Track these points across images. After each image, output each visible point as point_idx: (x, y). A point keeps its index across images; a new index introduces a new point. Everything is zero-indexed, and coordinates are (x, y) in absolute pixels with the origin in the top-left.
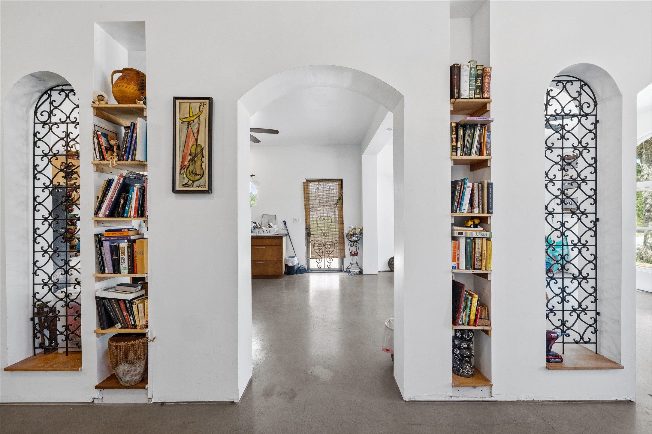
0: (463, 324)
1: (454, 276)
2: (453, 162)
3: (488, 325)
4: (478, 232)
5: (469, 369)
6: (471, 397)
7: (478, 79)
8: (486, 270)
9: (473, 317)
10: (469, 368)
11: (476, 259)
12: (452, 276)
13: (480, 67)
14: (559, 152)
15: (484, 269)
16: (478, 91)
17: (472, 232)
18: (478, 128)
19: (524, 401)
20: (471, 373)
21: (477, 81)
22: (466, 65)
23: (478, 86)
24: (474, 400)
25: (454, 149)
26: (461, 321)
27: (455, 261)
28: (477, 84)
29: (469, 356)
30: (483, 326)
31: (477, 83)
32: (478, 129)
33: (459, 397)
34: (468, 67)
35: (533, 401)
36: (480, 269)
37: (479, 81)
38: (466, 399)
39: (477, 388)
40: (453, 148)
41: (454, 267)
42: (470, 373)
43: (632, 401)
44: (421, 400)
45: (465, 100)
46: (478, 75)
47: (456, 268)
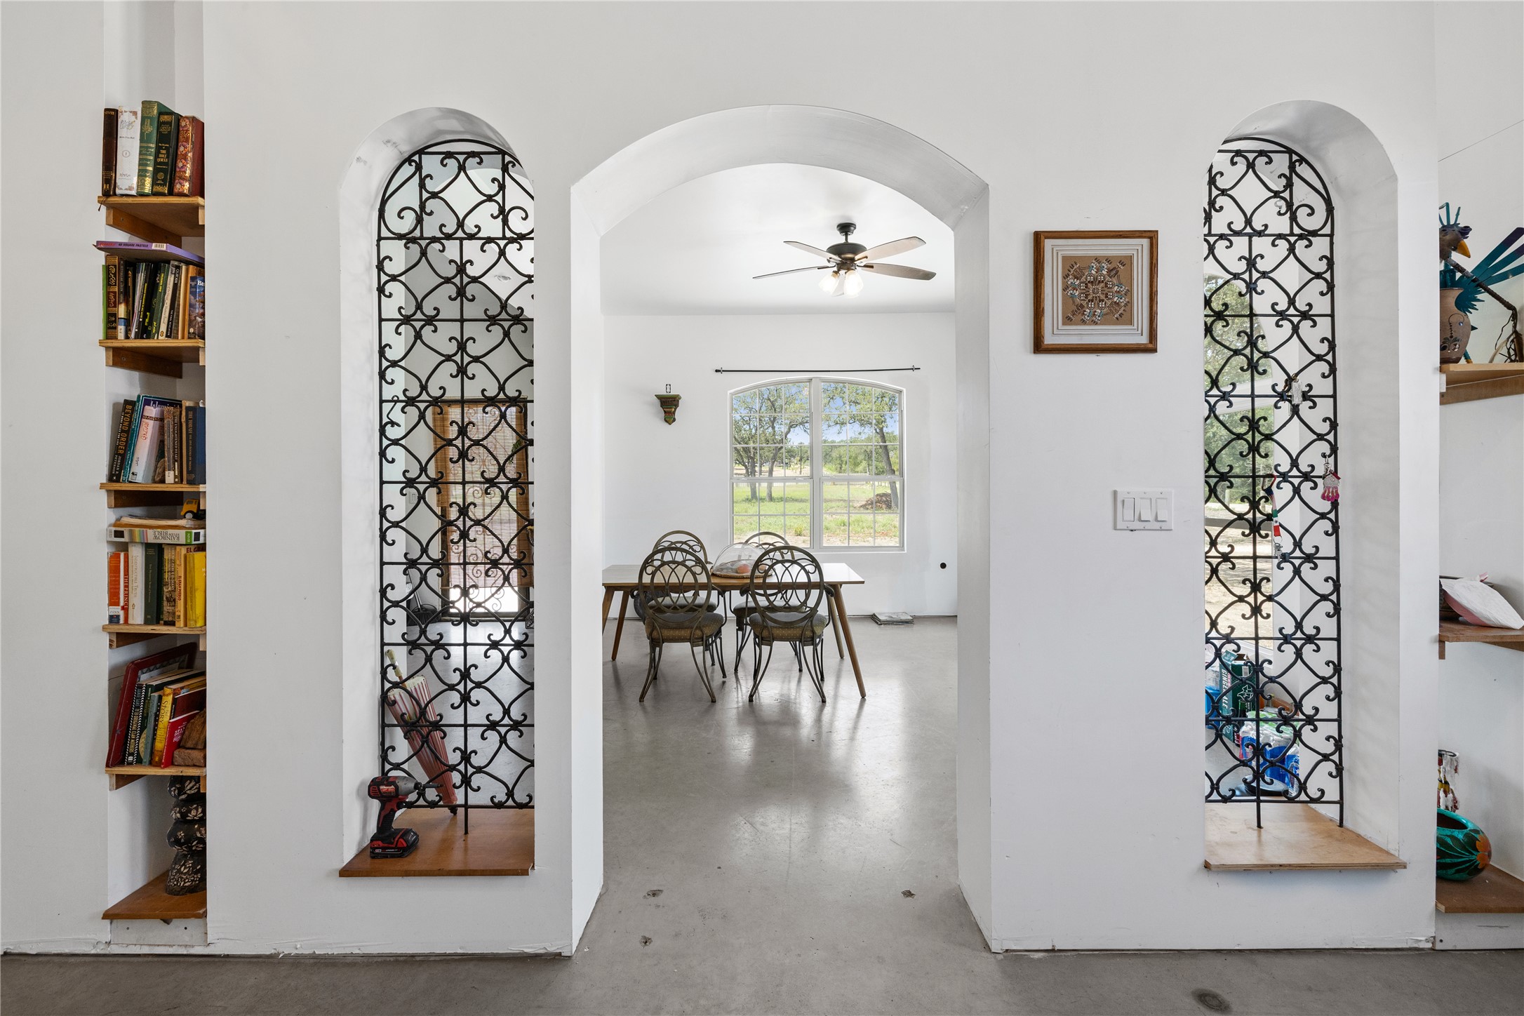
0: (139, 761)
1: (115, 640)
2: (111, 353)
3: (197, 764)
4: (159, 530)
5: (185, 874)
6: (158, 945)
7: (161, 148)
8: (186, 625)
9: (160, 744)
10: (186, 871)
11: (167, 598)
12: (111, 641)
13: (166, 117)
14: (454, 330)
15: (181, 623)
16: (161, 176)
17: (145, 529)
18: (172, 271)
19: (287, 956)
20: (187, 884)
21: (159, 153)
22: (131, 112)
23: (161, 163)
24: (166, 953)
25: (111, 321)
26: (132, 754)
27: (118, 604)
28: (159, 160)
29: (182, 840)
30: (187, 766)
31: (160, 156)
32: (172, 273)
33: (128, 945)
34: (136, 118)
35: (314, 956)
36: (172, 624)
37: (164, 152)
38: (146, 950)
39: (175, 922)
40: (109, 318)
41: (113, 619)
42: (185, 883)
43: (563, 954)
44: (34, 953)
45: (130, 200)
46: (162, 138)
47: (119, 620)
